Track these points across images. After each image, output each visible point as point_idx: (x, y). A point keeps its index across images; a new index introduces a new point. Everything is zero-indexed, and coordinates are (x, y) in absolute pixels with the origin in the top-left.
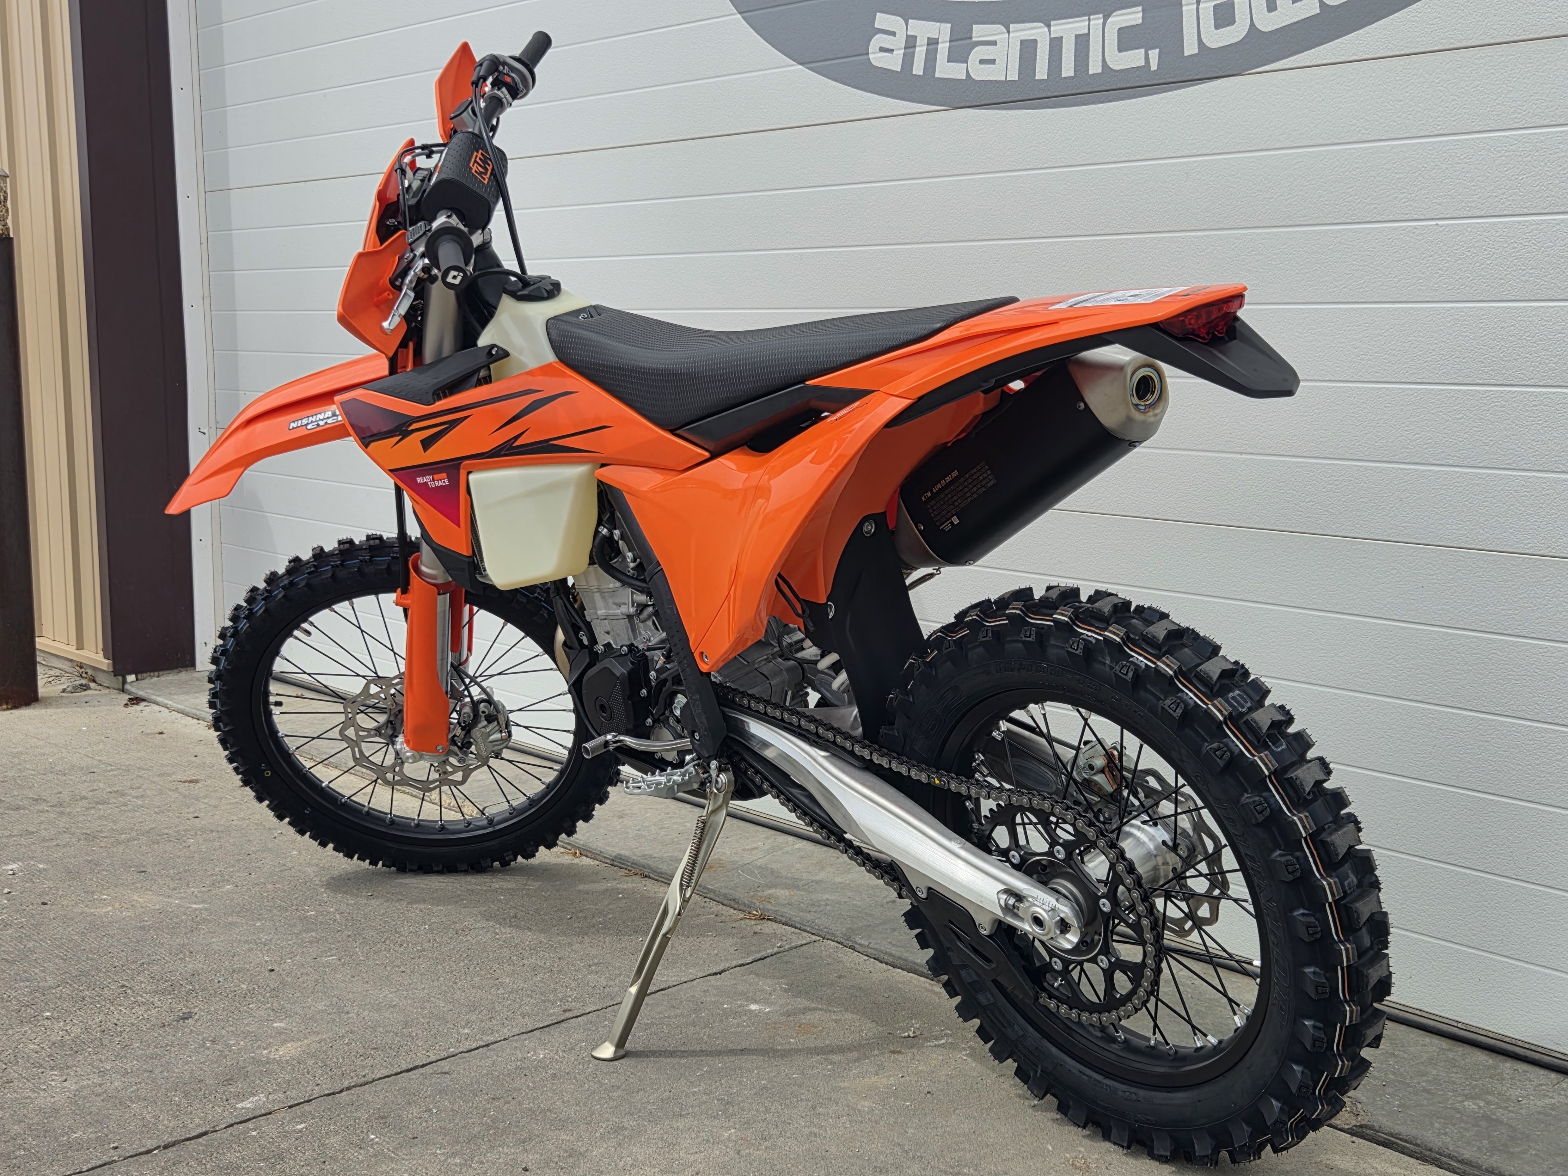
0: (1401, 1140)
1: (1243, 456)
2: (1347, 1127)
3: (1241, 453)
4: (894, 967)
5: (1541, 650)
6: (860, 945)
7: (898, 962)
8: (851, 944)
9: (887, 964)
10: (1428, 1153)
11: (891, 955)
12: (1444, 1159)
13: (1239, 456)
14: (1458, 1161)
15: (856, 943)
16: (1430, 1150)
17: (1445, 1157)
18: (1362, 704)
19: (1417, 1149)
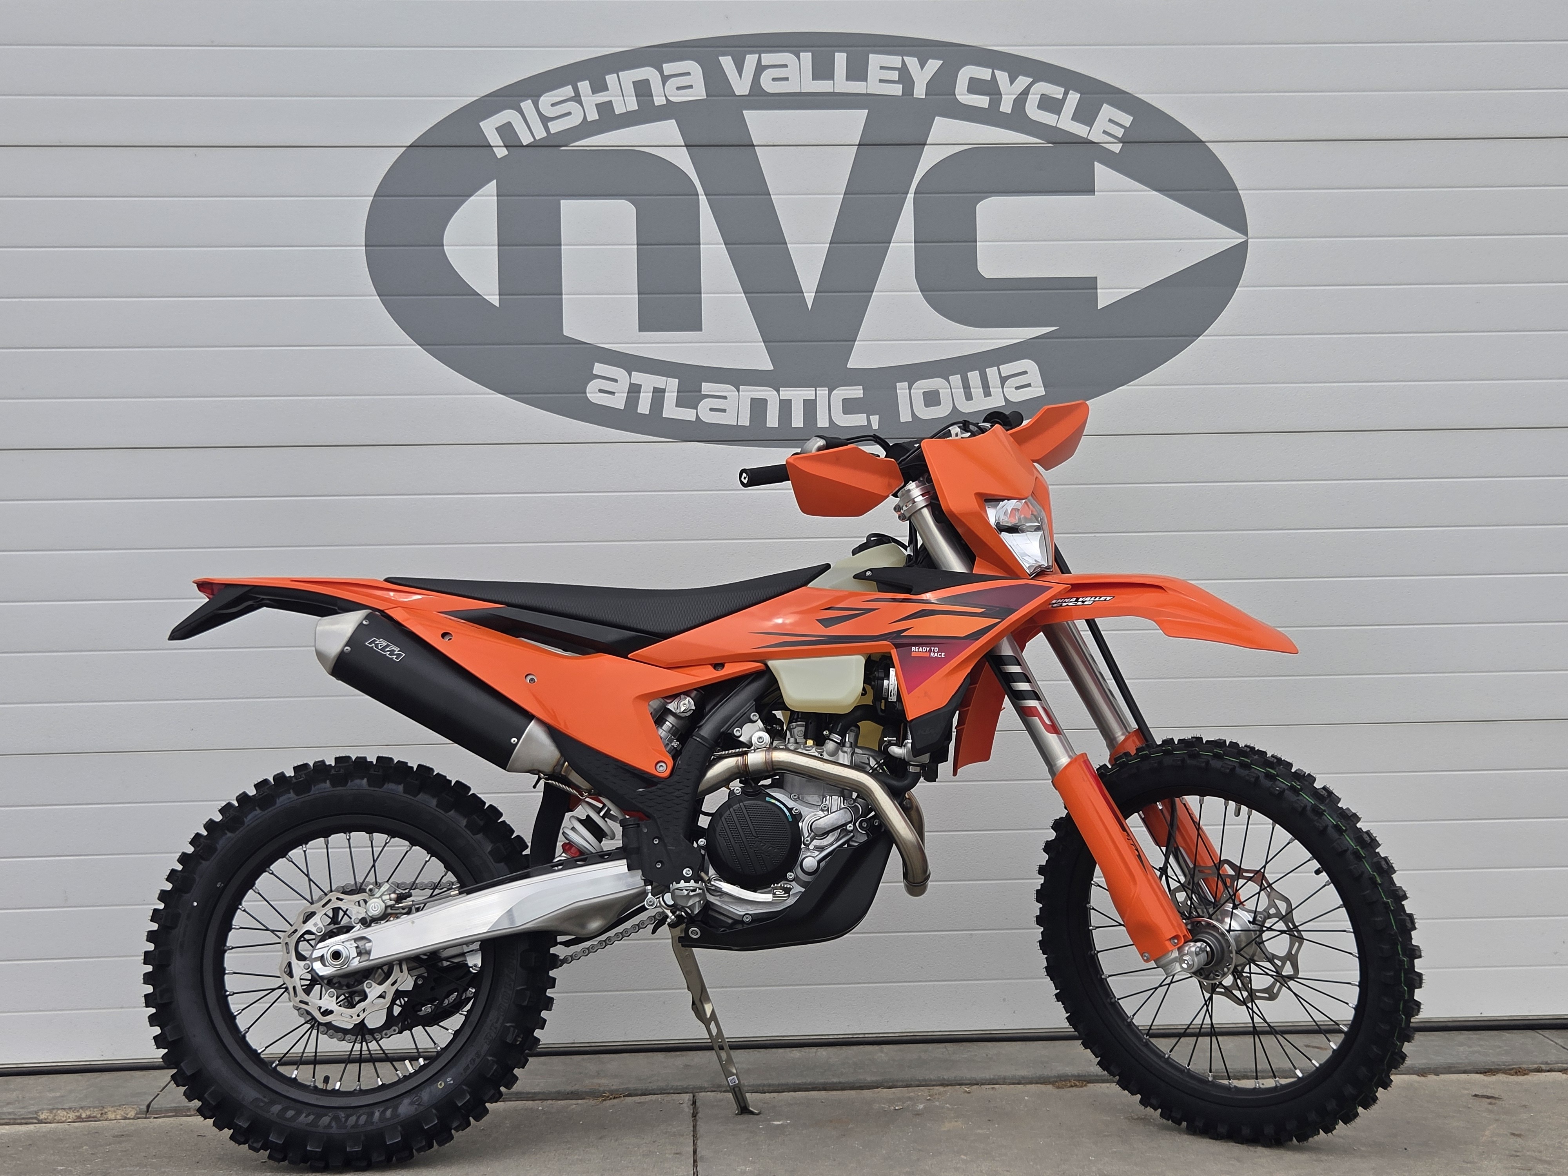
4: (779, 1092)
11: (769, 1085)
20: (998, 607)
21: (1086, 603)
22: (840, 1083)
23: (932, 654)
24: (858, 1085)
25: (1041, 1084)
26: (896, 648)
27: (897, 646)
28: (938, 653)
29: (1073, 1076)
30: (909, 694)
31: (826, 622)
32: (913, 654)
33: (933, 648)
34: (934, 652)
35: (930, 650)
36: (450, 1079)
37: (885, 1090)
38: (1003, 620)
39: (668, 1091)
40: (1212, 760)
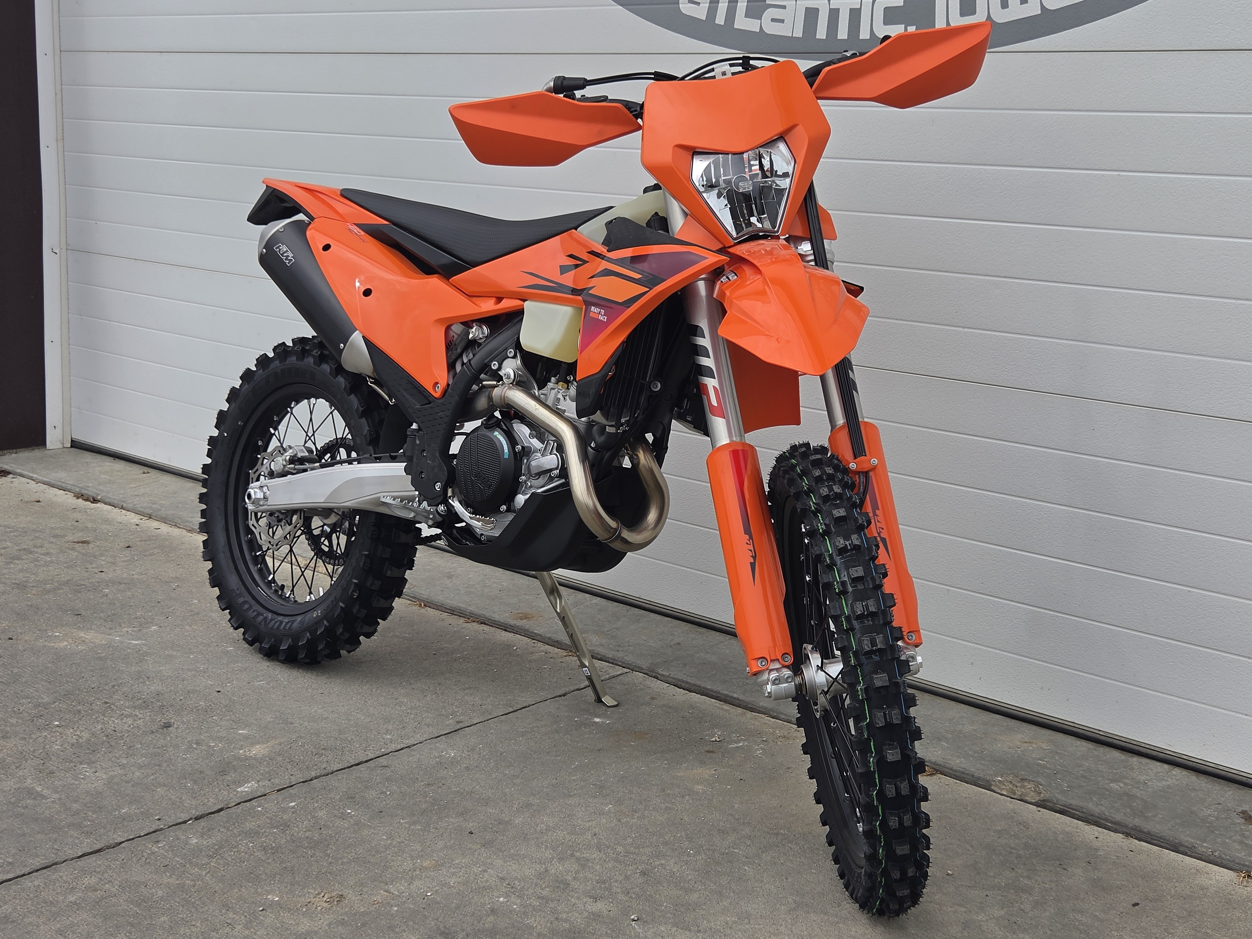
0: (1072, 809)
1: (964, 330)
3: (964, 328)
4: (690, 691)
5: (1176, 477)
6: (662, 675)
7: (693, 688)
8: (654, 675)
9: (684, 689)
10: (1091, 818)
11: (687, 683)
12: (1102, 821)
13: (961, 329)
14: (1112, 822)
15: (659, 674)
16: (1092, 816)
17: (1103, 820)
18: (1043, 510)
22: (738, 699)
23: (600, 317)
24: (751, 706)
27: (585, 303)
30: (581, 353)
31: (562, 269)
32: (590, 314)
33: (602, 311)
34: (602, 315)
35: (600, 312)
37: (768, 718)
38: (651, 289)
39: (617, 663)
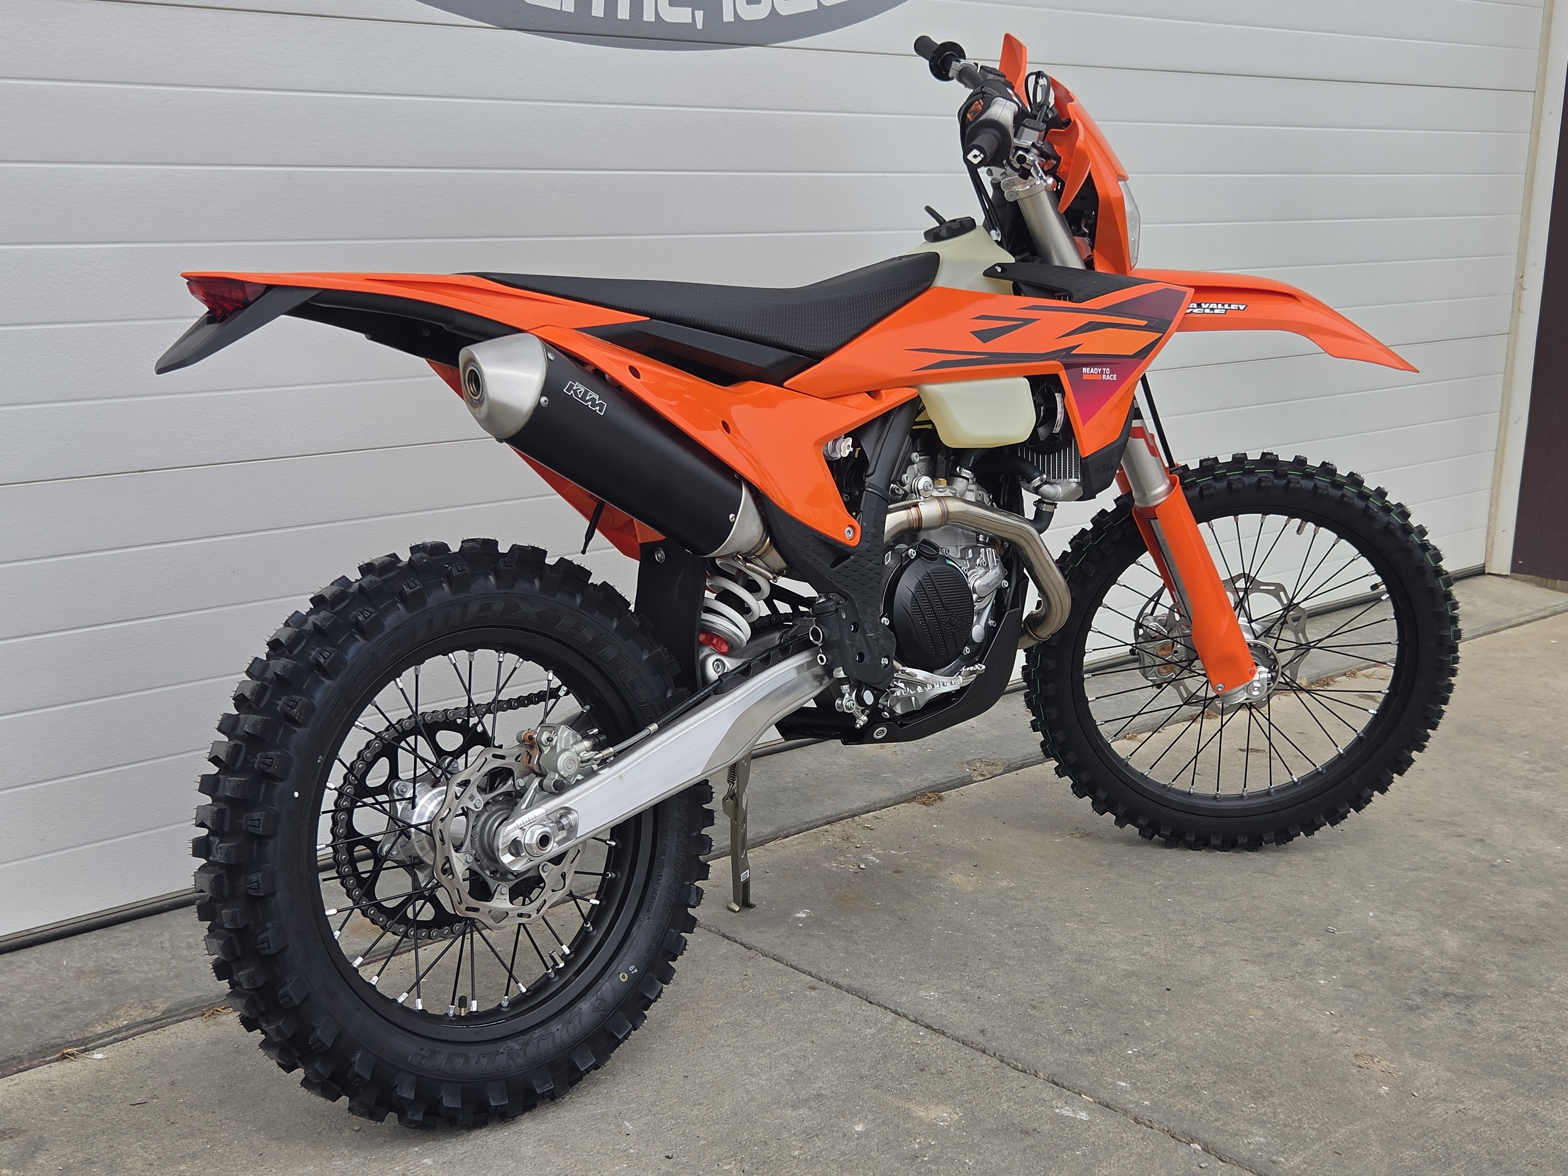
2: (1001, 771)
19: (1034, 760)
20: (1157, 319)
21: (1216, 311)
23: (1104, 377)
25: (903, 802)
26: (1066, 369)
27: (1067, 366)
28: (1110, 374)
29: (925, 788)
30: (1084, 425)
31: (984, 336)
32: (1085, 377)
33: (1104, 369)
34: (1107, 375)
35: (1102, 371)
36: (633, 967)
38: (1164, 334)
40: (1302, 479)
